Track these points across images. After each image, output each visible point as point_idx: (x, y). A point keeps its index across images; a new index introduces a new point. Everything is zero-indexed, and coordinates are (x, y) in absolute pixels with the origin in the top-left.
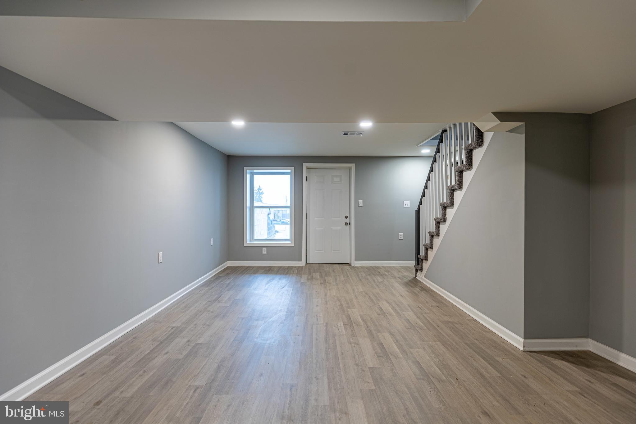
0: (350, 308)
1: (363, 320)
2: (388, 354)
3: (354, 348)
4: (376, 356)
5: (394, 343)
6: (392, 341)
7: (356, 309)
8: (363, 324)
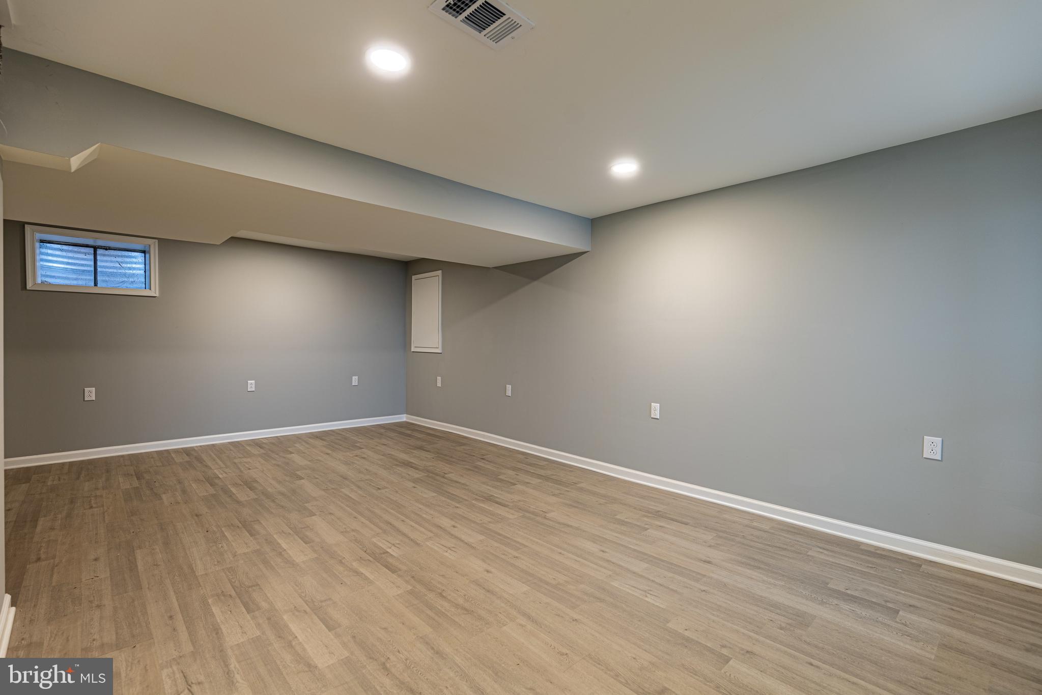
0: (411, 593)
1: (357, 573)
2: (295, 533)
3: (344, 526)
4: (310, 527)
5: (285, 550)
6: (289, 552)
7: (394, 596)
8: (352, 565)
